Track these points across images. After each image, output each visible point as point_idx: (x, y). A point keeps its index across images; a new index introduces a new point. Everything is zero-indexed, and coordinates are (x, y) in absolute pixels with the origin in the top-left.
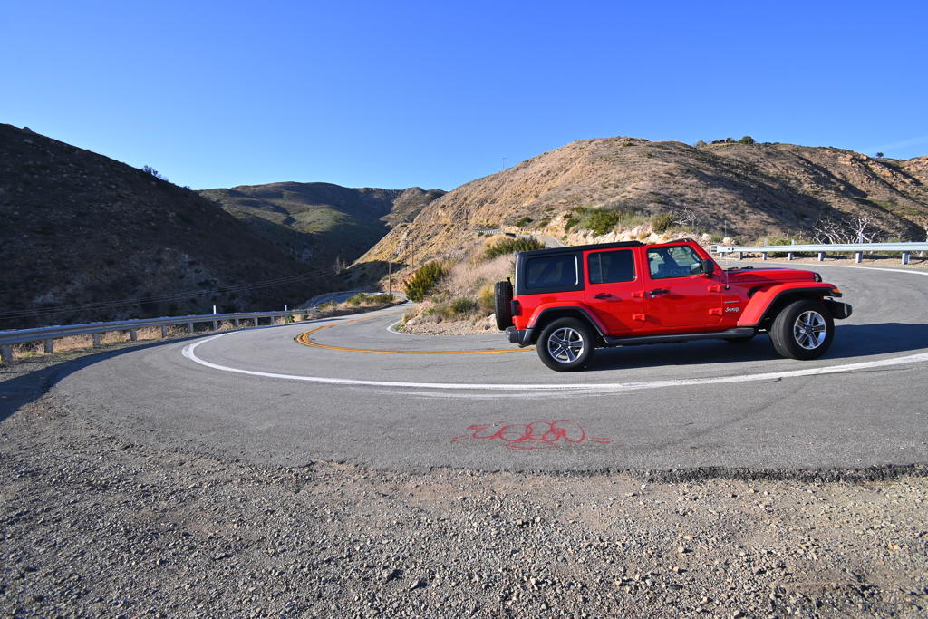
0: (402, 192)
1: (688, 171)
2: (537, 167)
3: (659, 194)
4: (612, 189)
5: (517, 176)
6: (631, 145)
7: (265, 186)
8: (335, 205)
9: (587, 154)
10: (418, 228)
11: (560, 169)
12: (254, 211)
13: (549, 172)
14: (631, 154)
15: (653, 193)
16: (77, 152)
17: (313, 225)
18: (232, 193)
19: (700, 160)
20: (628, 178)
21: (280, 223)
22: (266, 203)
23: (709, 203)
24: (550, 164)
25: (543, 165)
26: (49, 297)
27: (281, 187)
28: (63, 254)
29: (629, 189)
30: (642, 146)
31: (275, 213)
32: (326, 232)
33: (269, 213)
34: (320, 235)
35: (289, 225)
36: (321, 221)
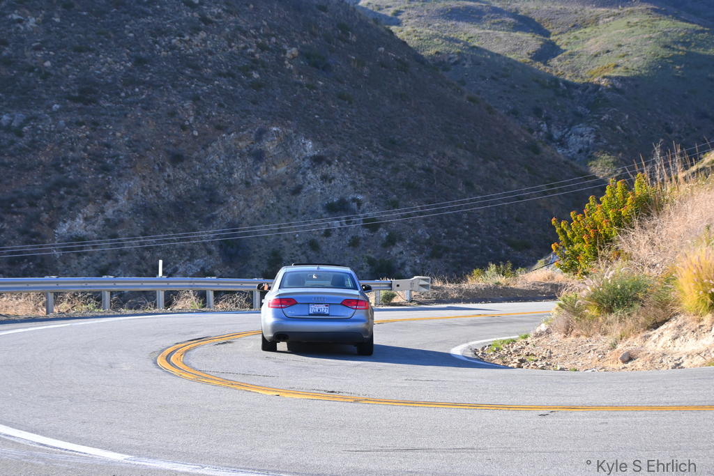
31: (518, 34)
32: (633, 79)
33: (501, 34)
34: (619, 85)
35: (545, 64)
36: (625, 49)
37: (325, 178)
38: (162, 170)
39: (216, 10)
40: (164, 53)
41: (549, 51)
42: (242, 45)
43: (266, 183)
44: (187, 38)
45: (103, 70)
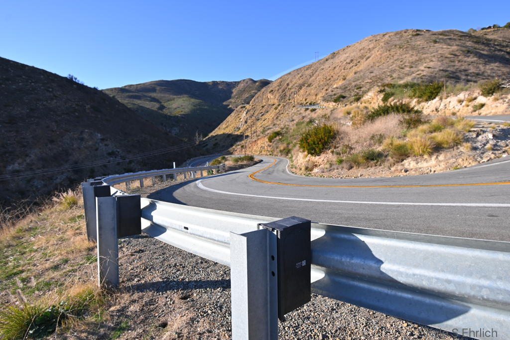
0: (239, 82)
1: (469, 52)
2: (342, 57)
3: (446, 71)
4: (407, 69)
5: (327, 65)
6: (418, 35)
7: (144, 84)
8: (193, 95)
9: (382, 44)
10: (254, 108)
11: (362, 57)
12: (137, 102)
13: (352, 61)
14: (419, 42)
15: (442, 70)
16: (27, 68)
17: (178, 110)
18: (122, 90)
19: (477, 43)
20: (420, 60)
21: (156, 110)
22: (146, 96)
23: (489, 76)
24: (352, 54)
25: (347, 55)
26: (16, 166)
27: (154, 84)
28: (22, 137)
29: (422, 68)
30: (427, 35)
31: (152, 103)
32: (187, 115)
33: (148, 103)
34: (183, 116)
35: (162, 111)
36: (183, 107)
37: (106, 145)
38: (47, 145)
39: (58, 93)
40: (41, 107)
41: (162, 107)
42: (70, 104)
43: (86, 148)
44: (49, 102)
45: (18, 112)
